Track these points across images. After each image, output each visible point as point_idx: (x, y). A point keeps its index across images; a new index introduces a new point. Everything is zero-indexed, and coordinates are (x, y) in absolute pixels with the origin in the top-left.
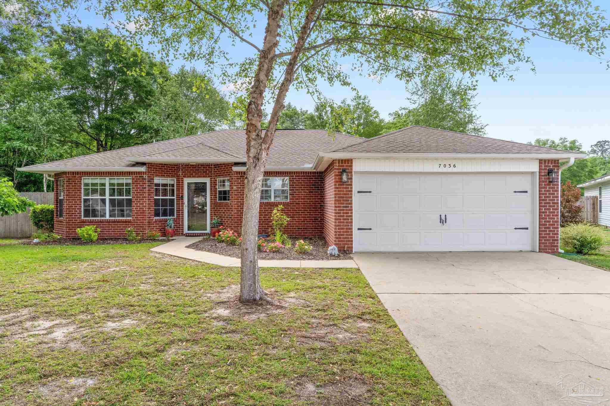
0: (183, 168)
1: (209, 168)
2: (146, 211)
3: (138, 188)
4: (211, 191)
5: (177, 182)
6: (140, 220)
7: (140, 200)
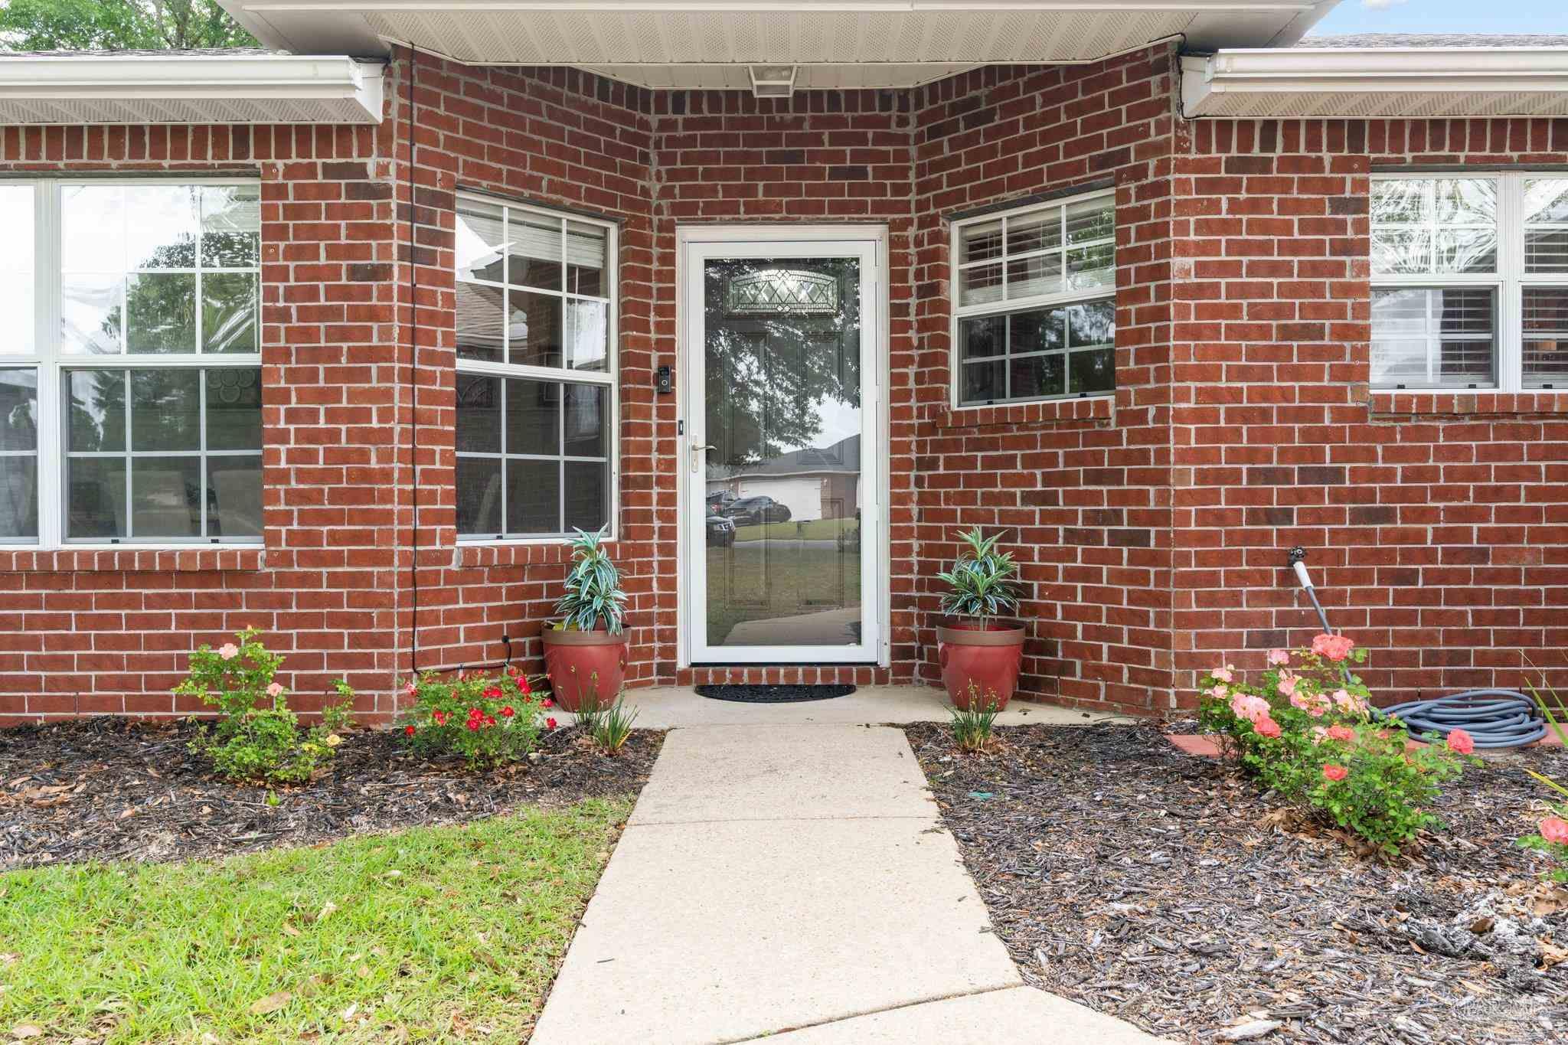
0: (672, 141)
1: (879, 139)
2: (386, 476)
3: (317, 273)
4: (894, 327)
5: (622, 258)
6: (337, 559)
7: (331, 375)
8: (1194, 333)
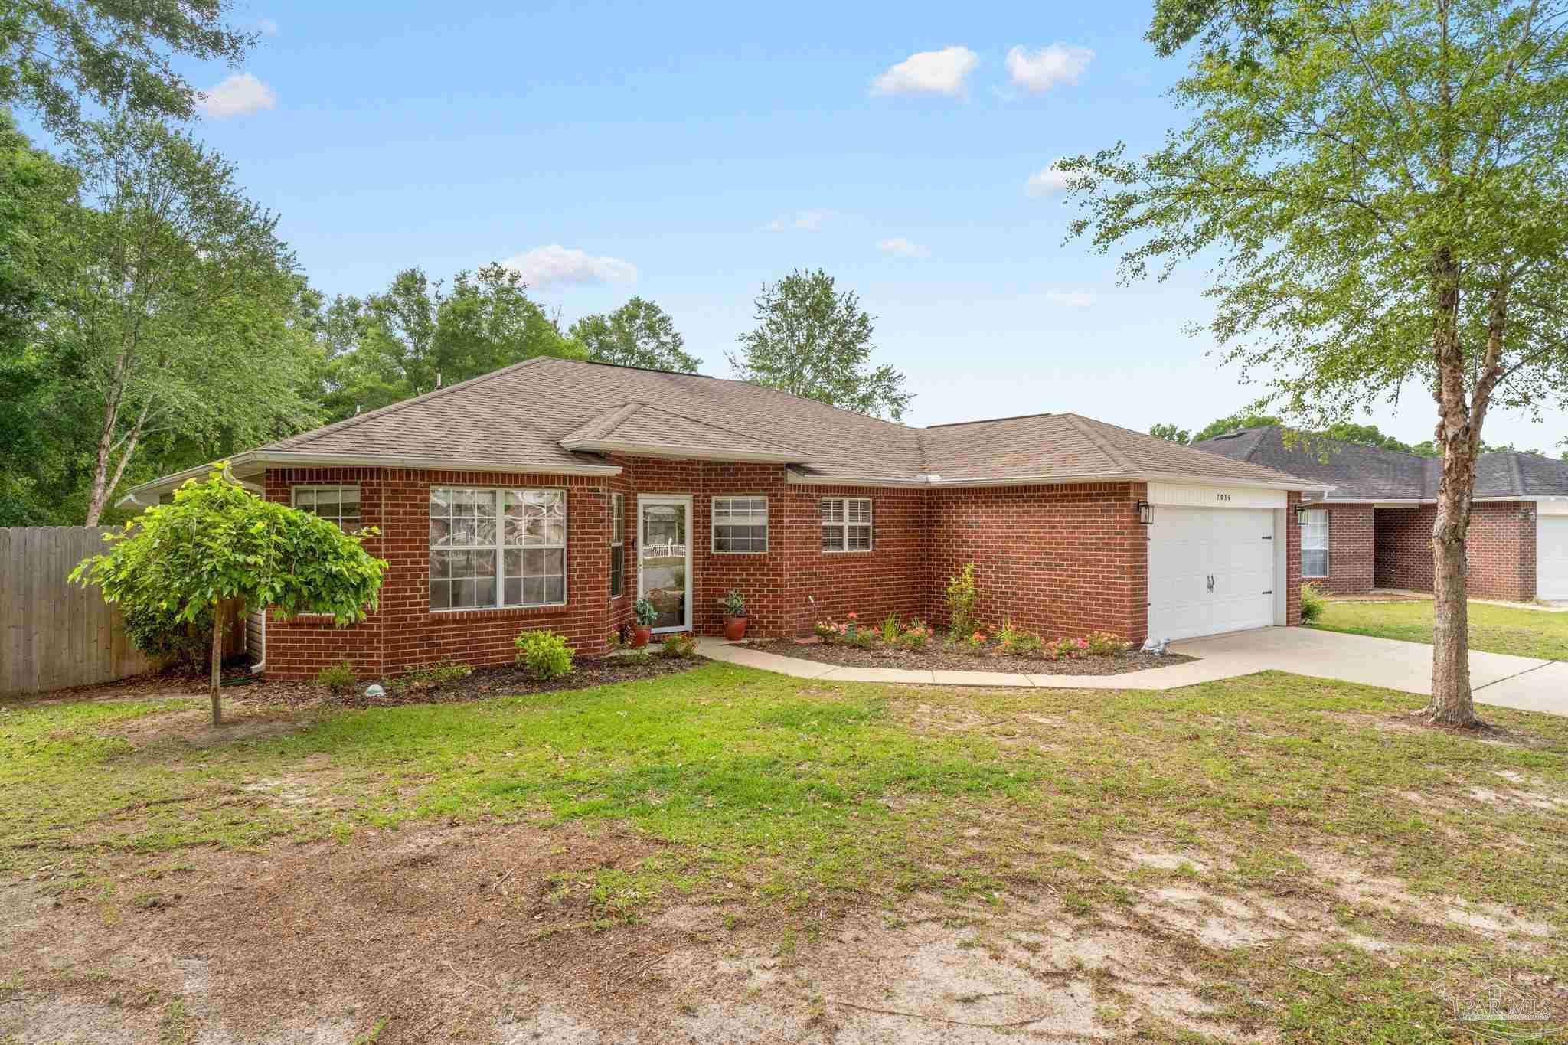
0: (637, 468)
2: (604, 581)
3: (585, 521)
4: (695, 527)
6: (590, 607)
7: (589, 552)
8: (789, 538)
